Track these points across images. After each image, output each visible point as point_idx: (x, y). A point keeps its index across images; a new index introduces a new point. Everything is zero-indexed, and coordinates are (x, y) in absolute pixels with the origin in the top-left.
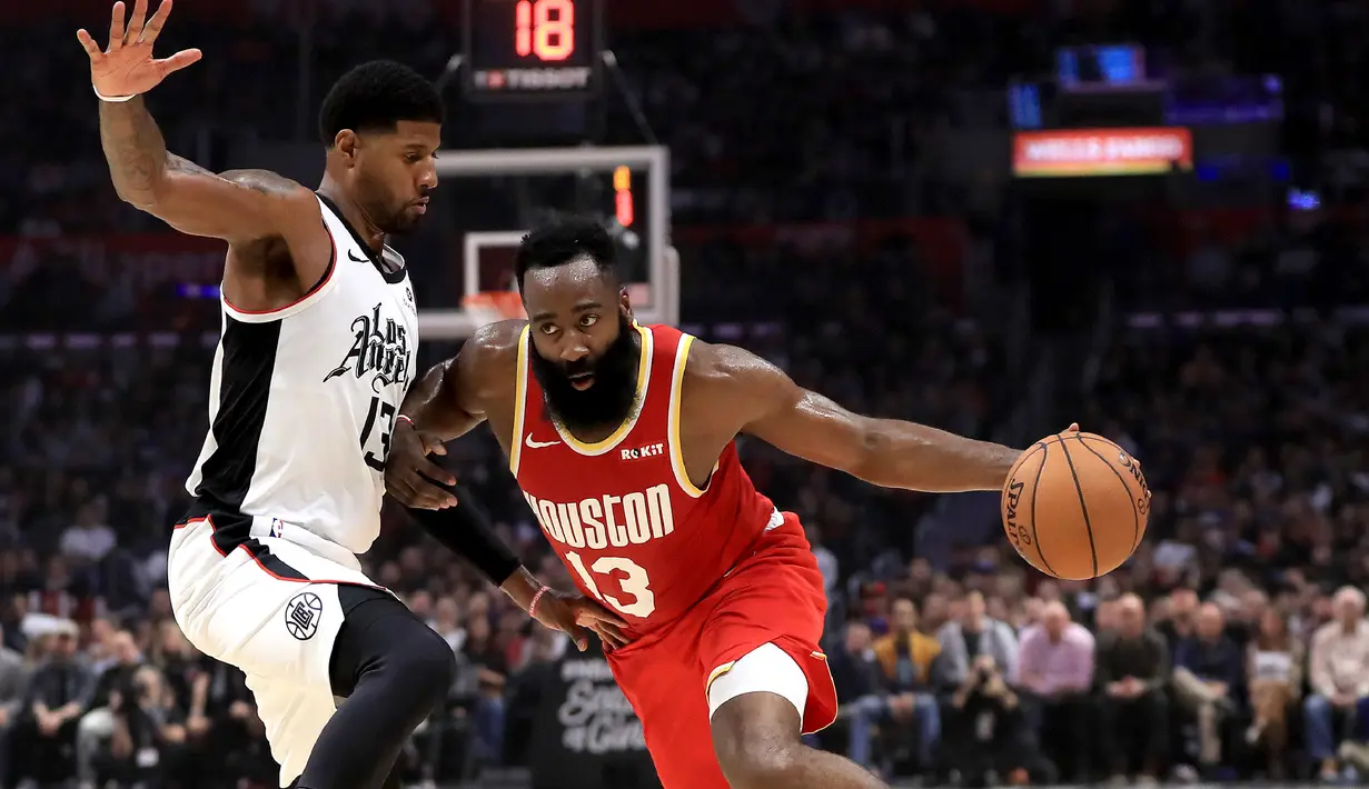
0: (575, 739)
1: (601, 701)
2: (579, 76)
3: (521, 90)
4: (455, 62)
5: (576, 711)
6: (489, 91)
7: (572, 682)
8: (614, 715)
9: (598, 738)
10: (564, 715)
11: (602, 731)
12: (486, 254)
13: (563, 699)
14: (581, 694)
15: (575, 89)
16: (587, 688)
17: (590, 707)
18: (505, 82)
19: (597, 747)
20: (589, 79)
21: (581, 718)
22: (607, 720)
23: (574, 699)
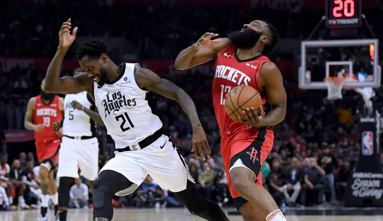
0: (355, 193)
1: (362, 184)
2: (356, 21)
3: (341, 25)
4: (324, 18)
5: (356, 186)
6: (332, 25)
7: (355, 178)
8: (366, 187)
9: (362, 194)
10: (353, 187)
11: (362, 191)
12: (331, 67)
13: (353, 183)
14: (357, 182)
15: (355, 24)
16: (359, 180)
17: (359, 185)
18: (337, 23)
19: (361, 195)
20: (358, 22)
21: (357, 188)
22: (364, 189)
23: (355, 183)
